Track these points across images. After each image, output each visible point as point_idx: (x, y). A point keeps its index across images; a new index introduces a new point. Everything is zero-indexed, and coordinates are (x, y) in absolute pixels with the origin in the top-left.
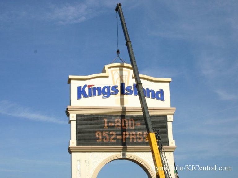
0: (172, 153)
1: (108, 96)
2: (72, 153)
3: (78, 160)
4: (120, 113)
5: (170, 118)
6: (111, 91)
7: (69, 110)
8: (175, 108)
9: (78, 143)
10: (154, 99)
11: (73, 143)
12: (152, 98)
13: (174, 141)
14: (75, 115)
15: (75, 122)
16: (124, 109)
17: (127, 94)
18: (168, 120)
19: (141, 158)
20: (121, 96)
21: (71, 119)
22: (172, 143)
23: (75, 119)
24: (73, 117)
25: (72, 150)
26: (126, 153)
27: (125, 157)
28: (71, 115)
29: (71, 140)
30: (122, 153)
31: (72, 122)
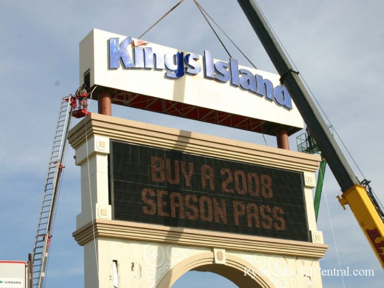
0: (317, 262)
2: (102, 244)
3: (114, 261)
5: (309, 179)
7: (94, 123)
11: (104, 212)
13: (320, 234)
18: (306, 184)
21: (96, 150)
23: (108, 152)
24: (102, 144)
26: (223, 251)
27: (223, 262)
28: (97, 139)
29: (97, 205)
30: (216, 250)
31: (98, 157)
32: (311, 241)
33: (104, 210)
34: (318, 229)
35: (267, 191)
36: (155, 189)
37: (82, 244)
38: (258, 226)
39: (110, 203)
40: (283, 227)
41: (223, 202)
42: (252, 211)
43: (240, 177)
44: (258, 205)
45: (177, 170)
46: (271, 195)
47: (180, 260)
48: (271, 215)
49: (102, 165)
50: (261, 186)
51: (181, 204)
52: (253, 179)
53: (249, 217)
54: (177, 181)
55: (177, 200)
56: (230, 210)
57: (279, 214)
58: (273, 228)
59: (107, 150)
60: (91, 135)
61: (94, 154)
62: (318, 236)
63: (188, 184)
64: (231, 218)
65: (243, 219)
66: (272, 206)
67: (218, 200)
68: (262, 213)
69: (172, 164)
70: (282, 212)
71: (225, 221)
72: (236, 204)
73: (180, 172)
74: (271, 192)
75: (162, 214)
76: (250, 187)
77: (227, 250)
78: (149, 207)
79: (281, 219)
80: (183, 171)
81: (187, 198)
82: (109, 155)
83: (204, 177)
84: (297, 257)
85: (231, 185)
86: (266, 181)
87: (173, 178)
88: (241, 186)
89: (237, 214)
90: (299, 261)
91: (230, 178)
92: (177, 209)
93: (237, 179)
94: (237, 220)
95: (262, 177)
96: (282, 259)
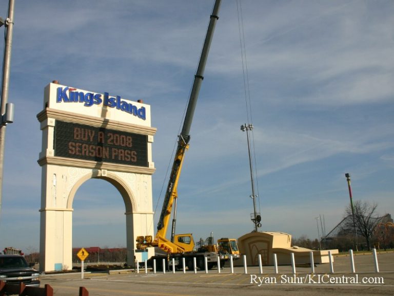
0: (150, 176)
1: (90, 105)
2: (49, 166)
3: (54, 174)
4: (100, 125)
5: (151, 138)
6: (94, 100)
7: (48, 112)
8: (155, 129)
9: (57, 154)
10: (136, 116)
11: (50, 153)
12: (134, 115)
13: (153, 163)
14: (54, 120)
15: (53, 128)
16: (106, 122)
17: (110, 106)
18: (148, 141)
19: (122, 178)
20: (103, 107)
21: (49, 124)
22: (151, 165)
24: (51, 122)
25: (48, 161)
26: (106, 170)
27: (106, 175)
28: (49, 119)
29: (47, 150)
30: (102, 170)
31: (49, 128)
32: (148, 167)
33: (50, 151)
34: (153, 161)
35: (129, 144)
36: (76, 143)
37: (41, 165)
38: (123, 159)
39: (54, 149)
40: (135, 160)
41: (108, 149)
42: (121, 152)
43: (117, 137)
44: (125, 150)
45: (87, 134)
46: (131, 146)
47: (85, 174)
48: (130, 154)
49: (51, 131)
50: (126, 141)
51: (87, 149)
52: (123, 138)
53: (120, 155)
54: (86, 139)
55: (85, 148)
56: (110, 152)
57: (134, 154)
58: (131, 160)
59: (54, 124)
60: (46, 118)
61: (48, 126)
62: (151, 164)
63: (91, 140)
64: (111, 155)
65: (116, 156)
66: (131, 151)
67: (106, 148)
68: (126, 154)
69: (84, 131)
70: (136, 153)
71: (108, 158)
72: (113, 149)
73: (88, 135)
74: (131, 144)
75: (77, 154)
76: (121, 141)
77: (108, 170)
78: (72, 151)
79: (136, 157)
80: (90, 134)
81: (91, 147)
82: (55, 127)
83: (99, 137)
84: (141, 173)
85: (112, 141)
86: (129, 139)
87: (84, 137)
88: (117, 142)
89: (114, 154)
90: (142, 175)
91: (112, 138)
92: (85, 152)
93: (115, 138)
94: (113, 158)
95: (128, 137)
96: (134, 174)
